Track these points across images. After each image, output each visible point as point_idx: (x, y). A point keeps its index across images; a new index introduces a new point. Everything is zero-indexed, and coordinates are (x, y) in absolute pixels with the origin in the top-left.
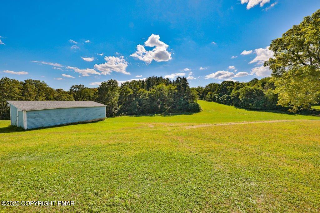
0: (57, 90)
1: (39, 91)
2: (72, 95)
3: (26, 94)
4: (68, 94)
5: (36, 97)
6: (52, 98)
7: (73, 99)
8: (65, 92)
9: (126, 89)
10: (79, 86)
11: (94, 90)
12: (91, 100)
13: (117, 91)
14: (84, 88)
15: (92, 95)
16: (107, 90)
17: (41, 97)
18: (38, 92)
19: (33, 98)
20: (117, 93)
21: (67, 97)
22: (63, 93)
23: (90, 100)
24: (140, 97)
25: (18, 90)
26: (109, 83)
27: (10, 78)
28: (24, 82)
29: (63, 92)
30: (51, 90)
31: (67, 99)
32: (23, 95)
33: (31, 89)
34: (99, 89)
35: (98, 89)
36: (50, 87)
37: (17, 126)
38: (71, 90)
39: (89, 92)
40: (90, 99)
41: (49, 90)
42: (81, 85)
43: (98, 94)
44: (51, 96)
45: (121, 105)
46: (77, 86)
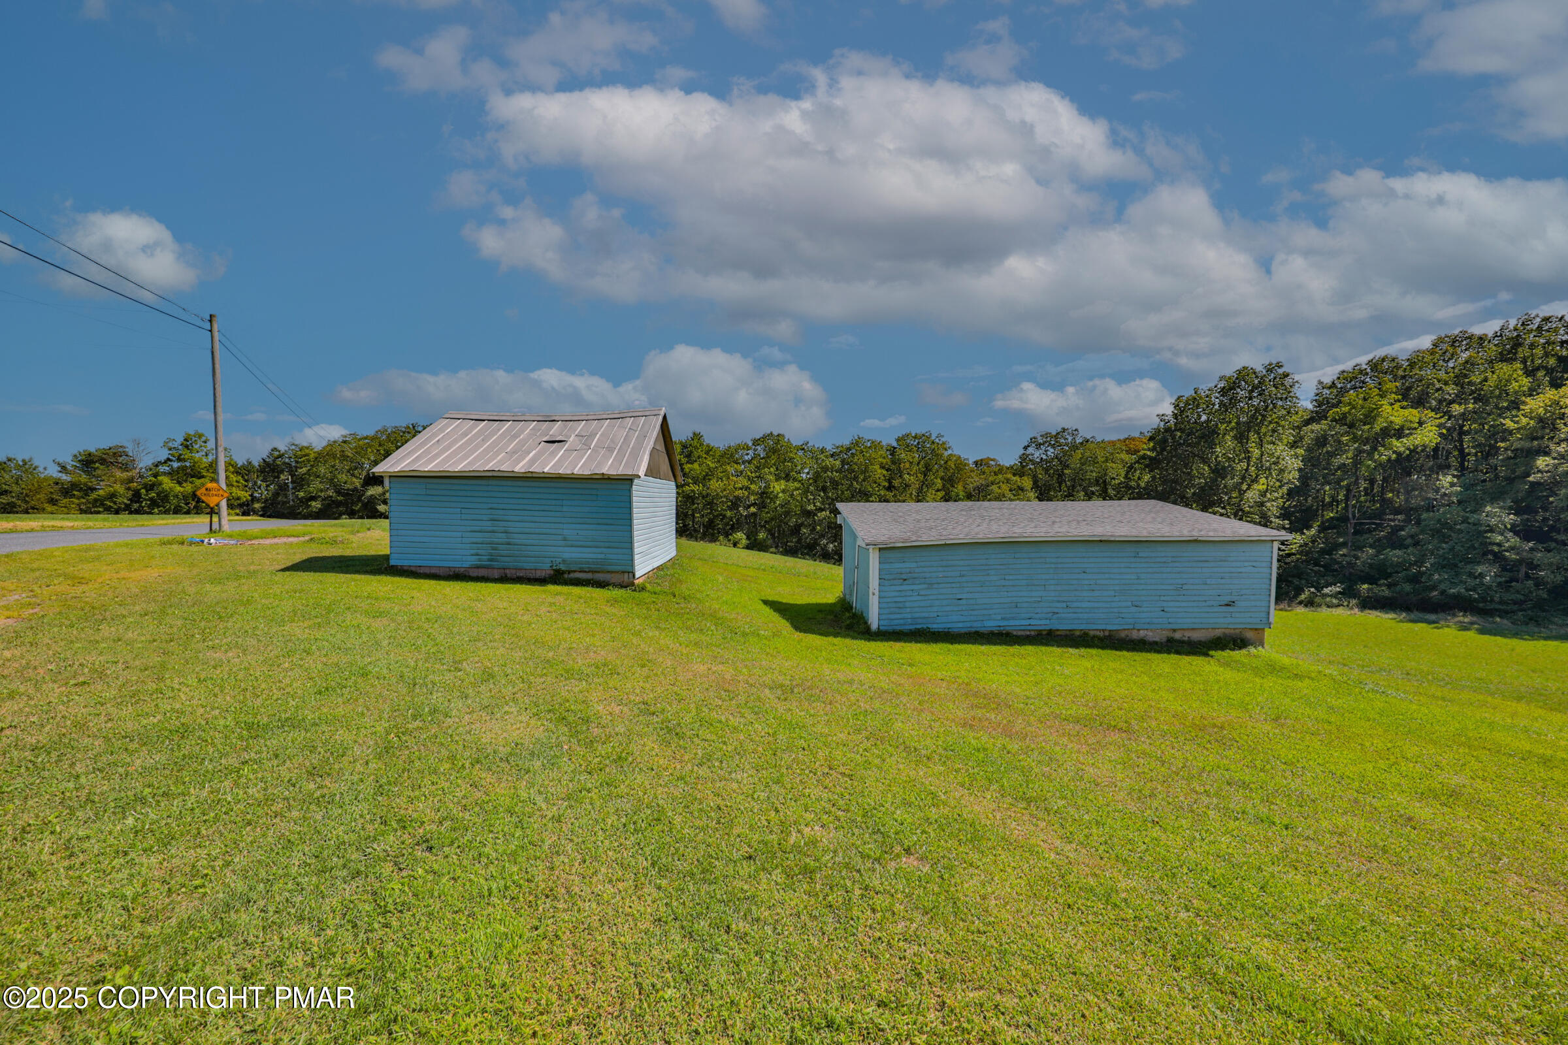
0: (976, 463)
1: (928, 468)
2: (1025, 478)
3: (896, 483)
4: (1014, 475)
5: (920, 490)
6: (962, 494)
7: (1032, 495)
8: (1000, 470)
9: (1370, 417)
10: (1058, 434)
11: (1128, 444)
12: (1111, 499)
13: (1288, 435)
14: (1079, 440)
15: (1117, 472)
16: (1209, 435)
17: (930, 490)
18: (925, 476)
19: (911, 494)
20: (1280, 449)
21: (1011, 490)
22: (996, 474)
23: (1105, 496)
24: (1542, 462)
25: (879, 471)
26: (1224, 392)
27: (867, 437)
28: (895, 444)
29: (997, 470)
30: (960, 465)
31: (1010, 495)
32: (890, 488)
33: (907, 465)
34: (1162, 438)
35: (1151, 439)
36: (956, 452)
37: (852, 607)
38: (1024, 458)
39: (1100, 459)
40: (1103, 490)
41: (953, 466)
42: (1064, 430)
43: (1151, 464)
44: (959, 489)
45: (1309, 527)
46: (1047, 435)
